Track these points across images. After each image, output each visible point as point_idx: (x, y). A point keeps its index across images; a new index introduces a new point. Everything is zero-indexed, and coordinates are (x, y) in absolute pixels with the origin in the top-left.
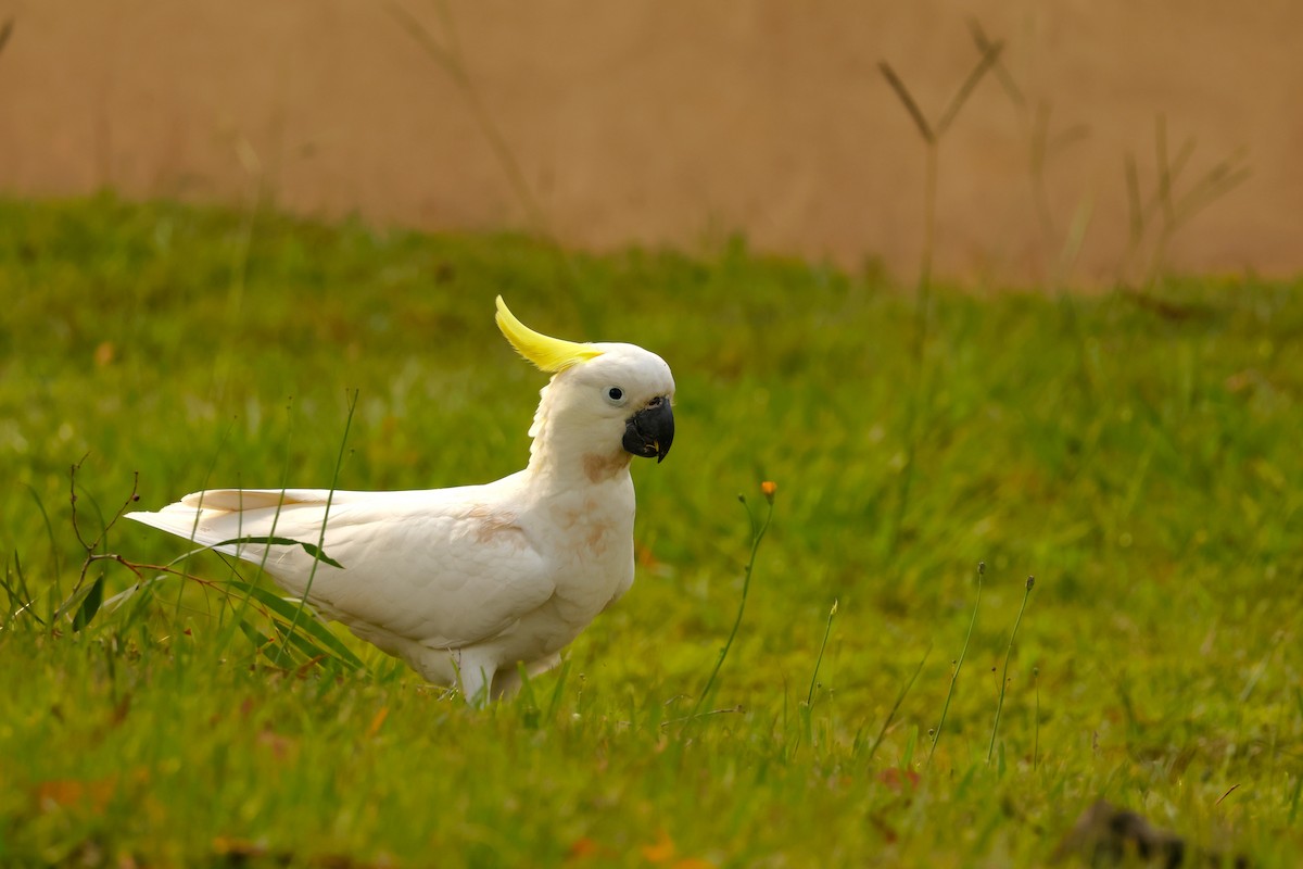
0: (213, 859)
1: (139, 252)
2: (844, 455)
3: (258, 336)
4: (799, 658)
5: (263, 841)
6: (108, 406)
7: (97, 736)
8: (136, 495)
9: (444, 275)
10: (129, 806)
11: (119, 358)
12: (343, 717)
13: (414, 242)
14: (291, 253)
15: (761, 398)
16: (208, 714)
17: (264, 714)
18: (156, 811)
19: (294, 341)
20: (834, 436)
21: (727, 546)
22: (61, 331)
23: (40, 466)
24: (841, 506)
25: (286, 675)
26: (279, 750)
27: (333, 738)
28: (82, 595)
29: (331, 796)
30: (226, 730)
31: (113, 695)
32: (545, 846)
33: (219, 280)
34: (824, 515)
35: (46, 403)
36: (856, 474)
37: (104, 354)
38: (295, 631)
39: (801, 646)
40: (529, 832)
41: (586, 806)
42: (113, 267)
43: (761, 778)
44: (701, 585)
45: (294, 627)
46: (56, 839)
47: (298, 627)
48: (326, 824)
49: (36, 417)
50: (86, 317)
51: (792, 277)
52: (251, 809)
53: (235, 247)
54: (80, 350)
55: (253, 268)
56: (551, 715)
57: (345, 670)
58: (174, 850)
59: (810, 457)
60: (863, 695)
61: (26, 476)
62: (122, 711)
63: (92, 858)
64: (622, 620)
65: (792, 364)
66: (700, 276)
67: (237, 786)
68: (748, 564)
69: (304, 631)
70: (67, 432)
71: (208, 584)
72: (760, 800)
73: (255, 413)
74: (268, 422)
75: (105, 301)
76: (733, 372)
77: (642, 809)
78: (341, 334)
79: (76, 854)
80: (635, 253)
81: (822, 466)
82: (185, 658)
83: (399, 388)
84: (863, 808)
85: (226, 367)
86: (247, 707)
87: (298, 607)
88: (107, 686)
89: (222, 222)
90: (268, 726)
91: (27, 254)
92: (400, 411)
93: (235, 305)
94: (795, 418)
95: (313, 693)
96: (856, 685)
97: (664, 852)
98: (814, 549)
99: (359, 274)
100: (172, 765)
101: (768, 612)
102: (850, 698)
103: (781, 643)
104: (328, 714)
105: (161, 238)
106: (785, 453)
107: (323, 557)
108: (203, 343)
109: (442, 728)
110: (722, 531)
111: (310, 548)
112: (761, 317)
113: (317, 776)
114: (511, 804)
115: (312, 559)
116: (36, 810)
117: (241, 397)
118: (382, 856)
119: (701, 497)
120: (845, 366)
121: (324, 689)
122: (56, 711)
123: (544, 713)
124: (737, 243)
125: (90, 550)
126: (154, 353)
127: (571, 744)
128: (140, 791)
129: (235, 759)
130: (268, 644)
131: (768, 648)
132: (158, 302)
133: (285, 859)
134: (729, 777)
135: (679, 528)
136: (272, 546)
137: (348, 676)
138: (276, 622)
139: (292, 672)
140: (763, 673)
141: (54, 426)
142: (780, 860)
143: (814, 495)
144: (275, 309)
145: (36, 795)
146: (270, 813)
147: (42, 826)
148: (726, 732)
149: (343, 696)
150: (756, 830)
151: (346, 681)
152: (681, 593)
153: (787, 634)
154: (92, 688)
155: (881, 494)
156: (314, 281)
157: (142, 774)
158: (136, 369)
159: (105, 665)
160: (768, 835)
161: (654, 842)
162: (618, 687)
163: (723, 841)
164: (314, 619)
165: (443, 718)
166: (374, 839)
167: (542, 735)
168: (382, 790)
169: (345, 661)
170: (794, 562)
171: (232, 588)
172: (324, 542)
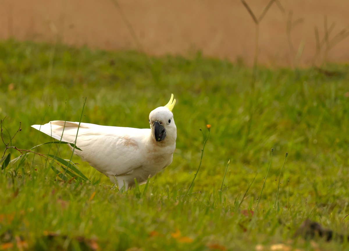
0: (43, 237)
1: (21, 57)
2: (231, 116)
3: (56, 82)
4: (218, 177)
5: (58, 232)
6: (12, 102)
7: (9, 201)
8: (20, 129)
9: (112, 63)
10: (18, 222)
11: (15, 88)
12: (82, 195)
13: (103, 53)
14: (66, 57)
15: (206, 100)
16: (42, 194)
17: (59, 194)
18: (26, 223)
19: (68, 83)
20: (228, 111)
21: (196, 144)
24: (230, 132)
25: (65, 182)
26: (63, 205)
27: (79, 201)
28: (4, 159)
29: (78, 218)
30: (47, 199)
31: (14, 188)
32: (142, 233)
33: (45, 65)
34: (225, 134)
36: (235, 122)
37: (11, 87)
38: (68, 169)
39: (219, 173)
40: (137, 229)
41: (154, 221)
42: (13, 61)
43: (206, 213)
44: (189, 155)
47: (68, 168)
48: (77, 227)
50: (6, 76)
51: (215, 63)
52: (55, 222)
53: (50, 55)
54: (4, 86)
55: (55, 61)
56: (144, 194)
57: (83, 181)
58: (32, 234)
59: (221, 117)
60: (237, 188)
62: (16, 193)
65: (216, 89)
66: (188, 63)
67: (51, 216)
68: (202, 149)
69: (70, 169)
71: (42, 155)
72: (206, 219)
73: (56, 104)
74: (60, 107)
75: (11, 71)
76: (198, 92)
77: (171, 222)
78: (82, 81)
81: (225, 120)
82: (35, 178)
83: (98, 97)
84: (237, 221)
85: (47, 91)
86: (54, 192)
87: (69, 162)
88: (12, 186)
89: (46, 48)
90: (60, 198)
92: (99, 104)
93: (50, 72)
94: (216, 106)
95: (73, 188)
96: (235, 185)
97: (178, 235)
98: (222, 144)
99: (86, 63)
100: (31, 209)
101: (209, 163)
102: (233, 189)
103: (213, 172)
104: (78, 194)
105: (28, 52)
106: (214, 116)
107: (76, 147)
108: (40, 84)
109: (111, 198)
110: (195, 139)
111: (72, 145)
112: (206, 75)
113: (74, 212)
114: (132, 221)
115: (73, 148)
117: (52, 100)
118: (94, 236)
120: (232, 90)
121: (77, 187)
123: (142, 194)
124: (199, 53)
125: (7, 145)
126: (26, 87)
127: (150, 203)
128: (22, 217)
129: (50, 208)
130: (60, 173)
131: (209, 174)
132: (27, 71)
133: (65, 237)
134: (197, 213)
135: (182, 138)
138: (62, 167)
139: (67, 181)
140: (207, 181)
142: (212, 237)
143: (222, 128)
144: (62, 73)
148: (196, 199)
149: (82, 188)
150: (205, 228)
151: (83, 184)
152: (183, 157)
153: (214, 170)
154: (7, 186)
155: (242, 128)
156: (73, 65)
157: (22, 212)
158: (20, 91)
159: (11, 179)
160: (209, 229)
161: (175, 232)
162: (164, 186)
163: (195, 231)
164: (73, 166)
165: (112, 195)
166: (91, 231)
167: (142, 200)
168: (94, 216)
169: (83, 178)
170: (216, 148)
171: (49, 156)
172: (76, 143)
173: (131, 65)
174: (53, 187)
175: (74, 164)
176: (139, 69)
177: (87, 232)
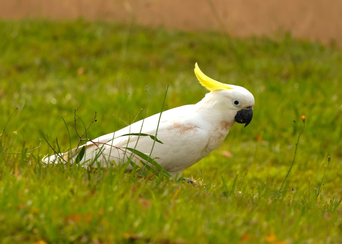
0: (124, 240)
1: (92, 38)
2: (324, 105)
3: (130, 65)
4: (310, 172)
5: (141, 234)
6: (82, 88)
7: (85, 200)
8: (96, 119)
9: (192, 45)
10: (98, 221)
11: (85, 72)
12: (166, 193)
13: (181, 35)
14: (142, 38)
15: (296, 86)
16: (121, 192)
17: (140, 191)
18: (105, 223)
19: (143, 67)
20: (321, 99)
21: (285, 135)
22: (66, 64)
23: (60, 108)
24: (323, 122)
25: (145, 178)
26: (145, 204)
27: (163, 199)
28: (78, 152)
29: (162, 221)
30: (128, 197)
31: (89, 186)
32: (233, 235)
33: (118, 47)
34: (317, 125)
35: (62, 87)
36: (328, 111)
37: (80, 71)
38: (147, 164)
39: (311, 168)
40: (228, 232)
41: (247, 223)
42: (83, 43)
43: (303, 213)
44: (277, 148)
45: (147, 163)
46: (73, 233)
47: (148, 163)
48: (161, 229)
49: (59, 92)
50: (75, 59)
51: (306, 46)
52: (137, 224)
53: (123, 36)
54: (73, 70)
55: (130, 43)
56: (232, 192)
57: (165, 177)
58: (112, 237)
59: (313, 105)
60: (331, 184)
61: (55, 111)
62: (93, 191)
63: (84, 240)
64: (251, 159)
65: (307, 75)
66: (276, 46)
67: (132, 216)
68: (297, 143)
69: (151, 165)
70: (69, 97)
71: (119, 148)
72: (302, 222)
73: (130, 91)
74: (135, 94)
75: (81, 54)
76: (287, 77)
77: (265, 224)
78: (158, 65)
79: (79, 238)
80: (254, 38)
81: (317, 109)
82: (113, 173)
83: (177, 83)
84: (337, 224)
85: (120, 76)
86: (134, 190)
87: (149, 156)
88: (88, 182)
89: (120, 28)
90: (140, 196)
91: (55, 38)
92: (178, 90)
93: (124, 55)
94: (307, 93)
95: (155, 185)
96: (329, 181)
97: (272, 238)
98: (314, 136)
99: (163, 45)
100: (111, 209)
101: (300, 158)
102: (327, 185)
103: (304, 167)
104: (161, 191)
105: (99, 33)
106: (304, 104)
107: (157, 140)
108: (113, 68)
109: (197, 196)
110: (284, 130)
111: (152, 137)
112: (296, 59)
113: (158, 214)
114: (221, 223)
115: (153, 141)
116: (66, 224)
117: (125, 85)
118: (179, 239)
119: (277, 119)
120: (323, 75)
121: (158, 184)
122: (72, 191)
123: (230, 192)
124: (288, 35)
125: (81, 137)
126: (97, 71)
127: (241, 203)
128: (100, 218)
129: (131, 208)
130: (139, 168)
131: (299, 169)
132: (98, 54)
133: (148, 240)
134: (292, 213)
135: (270, 129)
136: (140, 136)
137: (165, 179)
138: (141, 161)
139: (147, 178)
140: (298, 177)
141: (64, 95)
142: (310, 241)
143: (314, 118)
144: (137, 56)
145: (67, 219)
146: (142, 225)
147: (68, 229)
148: (289, 198)
149: (164, 186)
150: (302, 231)
151: (165, 180)
152: (271, 150)
153: (306, 164)
154: (83, 182)
155: (337, 118)
156: (148, 47)
157: (101, 212)
158: (91, 76)
159: (87, 175)
160: (305, 232)
161: (269, 235)
162: (250, 182)
163: (291, 235)
164: (154, 160)
165: (197, 193)
166: (177, 233)
167: (230, 198)
168: (179, 217)
169: (164, 174)
170: (308, 140)
171: (127, 150)
172: (157, 135)
173: (212, 47)
174: (133, 184)
175: (155, 159)
176: (222, 53)
177: (171, 234)
